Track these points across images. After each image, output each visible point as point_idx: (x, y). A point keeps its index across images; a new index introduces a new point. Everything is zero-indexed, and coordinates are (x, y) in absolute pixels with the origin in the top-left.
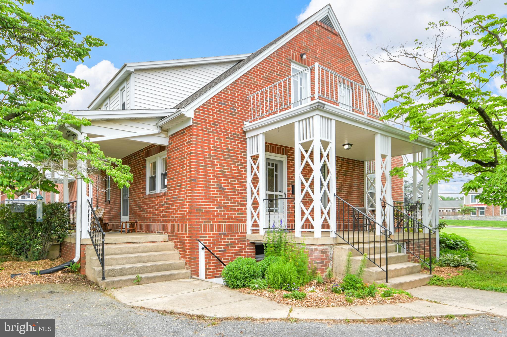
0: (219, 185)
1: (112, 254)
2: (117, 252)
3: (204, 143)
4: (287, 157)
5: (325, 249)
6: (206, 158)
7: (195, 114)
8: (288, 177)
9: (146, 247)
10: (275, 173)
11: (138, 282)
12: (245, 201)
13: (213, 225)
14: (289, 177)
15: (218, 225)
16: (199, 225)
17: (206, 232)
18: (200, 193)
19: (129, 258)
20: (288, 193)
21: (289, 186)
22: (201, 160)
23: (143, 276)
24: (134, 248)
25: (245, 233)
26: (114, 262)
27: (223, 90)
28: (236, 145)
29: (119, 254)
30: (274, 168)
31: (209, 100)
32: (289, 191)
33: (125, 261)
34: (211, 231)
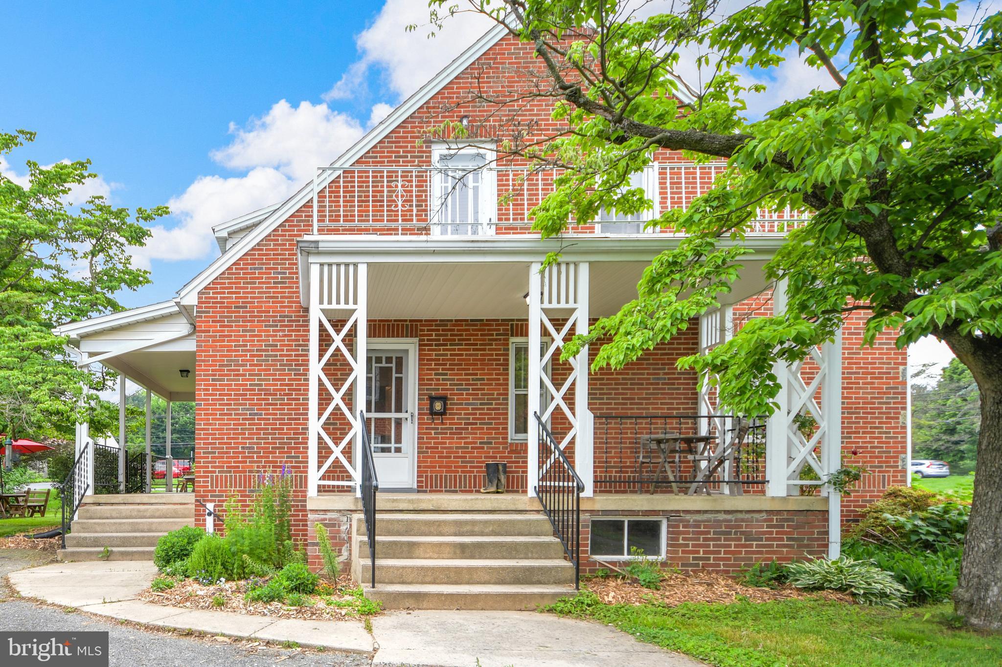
0: (248, 409)
1: (107, 518)
2: (114, 514)
3: (218, 341)
4: (420, 341)
5: (335, 519)
6: (223, 366)
7: (199, 298)
8: (420, 380)
9: (158, 510)
10: (394, 375)
11: (108, 557)
12: (305, 434)
13: (235, 476)
14: (423, 380)
15: (245, 476)
16: (208, 477)
17: (221, 487)
18: (210, 424)
19: (120, 524)
20: (419, 414)
21: (423, 399)
22: (213, 370)
23: (115, 549)
24: (139, 511)
25: (305, 491)
26: (98, 529)
27: (258, 244)
28: (285, 336)
29: (117, 518)
30: (393, 365)
31: (229, 268)
32: (423, 409)
33: (114, 528)
34: (231, 487)
